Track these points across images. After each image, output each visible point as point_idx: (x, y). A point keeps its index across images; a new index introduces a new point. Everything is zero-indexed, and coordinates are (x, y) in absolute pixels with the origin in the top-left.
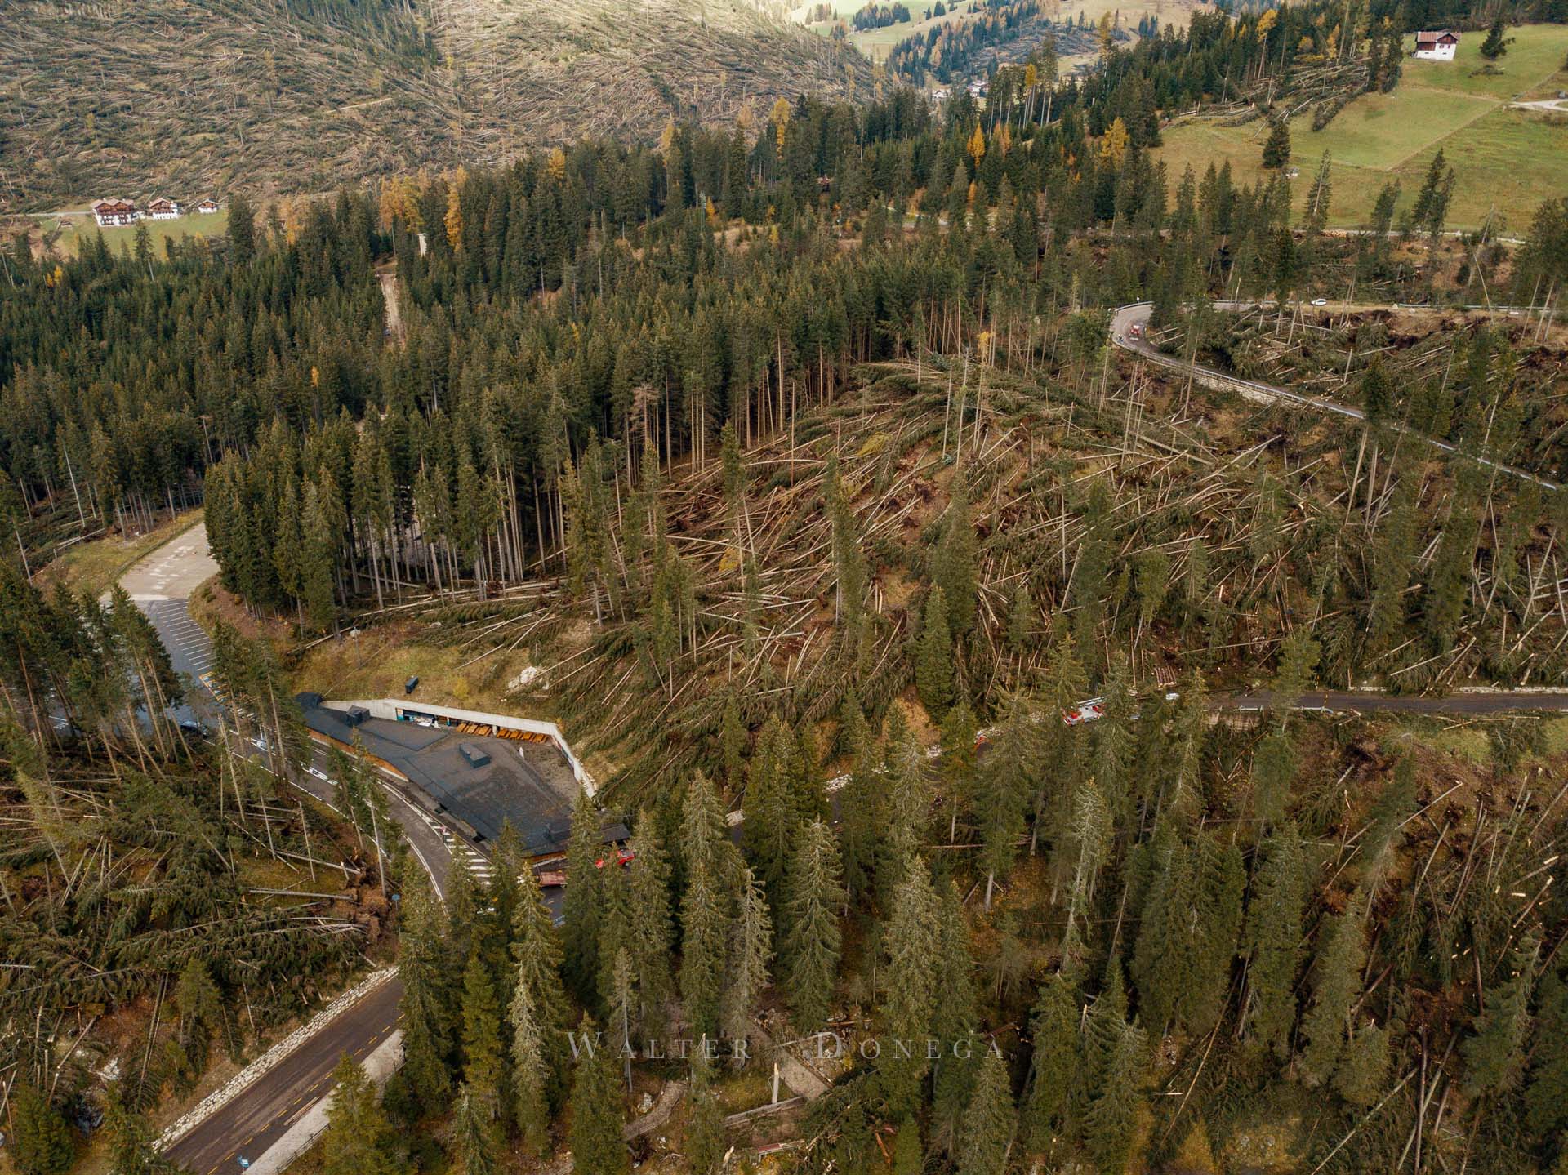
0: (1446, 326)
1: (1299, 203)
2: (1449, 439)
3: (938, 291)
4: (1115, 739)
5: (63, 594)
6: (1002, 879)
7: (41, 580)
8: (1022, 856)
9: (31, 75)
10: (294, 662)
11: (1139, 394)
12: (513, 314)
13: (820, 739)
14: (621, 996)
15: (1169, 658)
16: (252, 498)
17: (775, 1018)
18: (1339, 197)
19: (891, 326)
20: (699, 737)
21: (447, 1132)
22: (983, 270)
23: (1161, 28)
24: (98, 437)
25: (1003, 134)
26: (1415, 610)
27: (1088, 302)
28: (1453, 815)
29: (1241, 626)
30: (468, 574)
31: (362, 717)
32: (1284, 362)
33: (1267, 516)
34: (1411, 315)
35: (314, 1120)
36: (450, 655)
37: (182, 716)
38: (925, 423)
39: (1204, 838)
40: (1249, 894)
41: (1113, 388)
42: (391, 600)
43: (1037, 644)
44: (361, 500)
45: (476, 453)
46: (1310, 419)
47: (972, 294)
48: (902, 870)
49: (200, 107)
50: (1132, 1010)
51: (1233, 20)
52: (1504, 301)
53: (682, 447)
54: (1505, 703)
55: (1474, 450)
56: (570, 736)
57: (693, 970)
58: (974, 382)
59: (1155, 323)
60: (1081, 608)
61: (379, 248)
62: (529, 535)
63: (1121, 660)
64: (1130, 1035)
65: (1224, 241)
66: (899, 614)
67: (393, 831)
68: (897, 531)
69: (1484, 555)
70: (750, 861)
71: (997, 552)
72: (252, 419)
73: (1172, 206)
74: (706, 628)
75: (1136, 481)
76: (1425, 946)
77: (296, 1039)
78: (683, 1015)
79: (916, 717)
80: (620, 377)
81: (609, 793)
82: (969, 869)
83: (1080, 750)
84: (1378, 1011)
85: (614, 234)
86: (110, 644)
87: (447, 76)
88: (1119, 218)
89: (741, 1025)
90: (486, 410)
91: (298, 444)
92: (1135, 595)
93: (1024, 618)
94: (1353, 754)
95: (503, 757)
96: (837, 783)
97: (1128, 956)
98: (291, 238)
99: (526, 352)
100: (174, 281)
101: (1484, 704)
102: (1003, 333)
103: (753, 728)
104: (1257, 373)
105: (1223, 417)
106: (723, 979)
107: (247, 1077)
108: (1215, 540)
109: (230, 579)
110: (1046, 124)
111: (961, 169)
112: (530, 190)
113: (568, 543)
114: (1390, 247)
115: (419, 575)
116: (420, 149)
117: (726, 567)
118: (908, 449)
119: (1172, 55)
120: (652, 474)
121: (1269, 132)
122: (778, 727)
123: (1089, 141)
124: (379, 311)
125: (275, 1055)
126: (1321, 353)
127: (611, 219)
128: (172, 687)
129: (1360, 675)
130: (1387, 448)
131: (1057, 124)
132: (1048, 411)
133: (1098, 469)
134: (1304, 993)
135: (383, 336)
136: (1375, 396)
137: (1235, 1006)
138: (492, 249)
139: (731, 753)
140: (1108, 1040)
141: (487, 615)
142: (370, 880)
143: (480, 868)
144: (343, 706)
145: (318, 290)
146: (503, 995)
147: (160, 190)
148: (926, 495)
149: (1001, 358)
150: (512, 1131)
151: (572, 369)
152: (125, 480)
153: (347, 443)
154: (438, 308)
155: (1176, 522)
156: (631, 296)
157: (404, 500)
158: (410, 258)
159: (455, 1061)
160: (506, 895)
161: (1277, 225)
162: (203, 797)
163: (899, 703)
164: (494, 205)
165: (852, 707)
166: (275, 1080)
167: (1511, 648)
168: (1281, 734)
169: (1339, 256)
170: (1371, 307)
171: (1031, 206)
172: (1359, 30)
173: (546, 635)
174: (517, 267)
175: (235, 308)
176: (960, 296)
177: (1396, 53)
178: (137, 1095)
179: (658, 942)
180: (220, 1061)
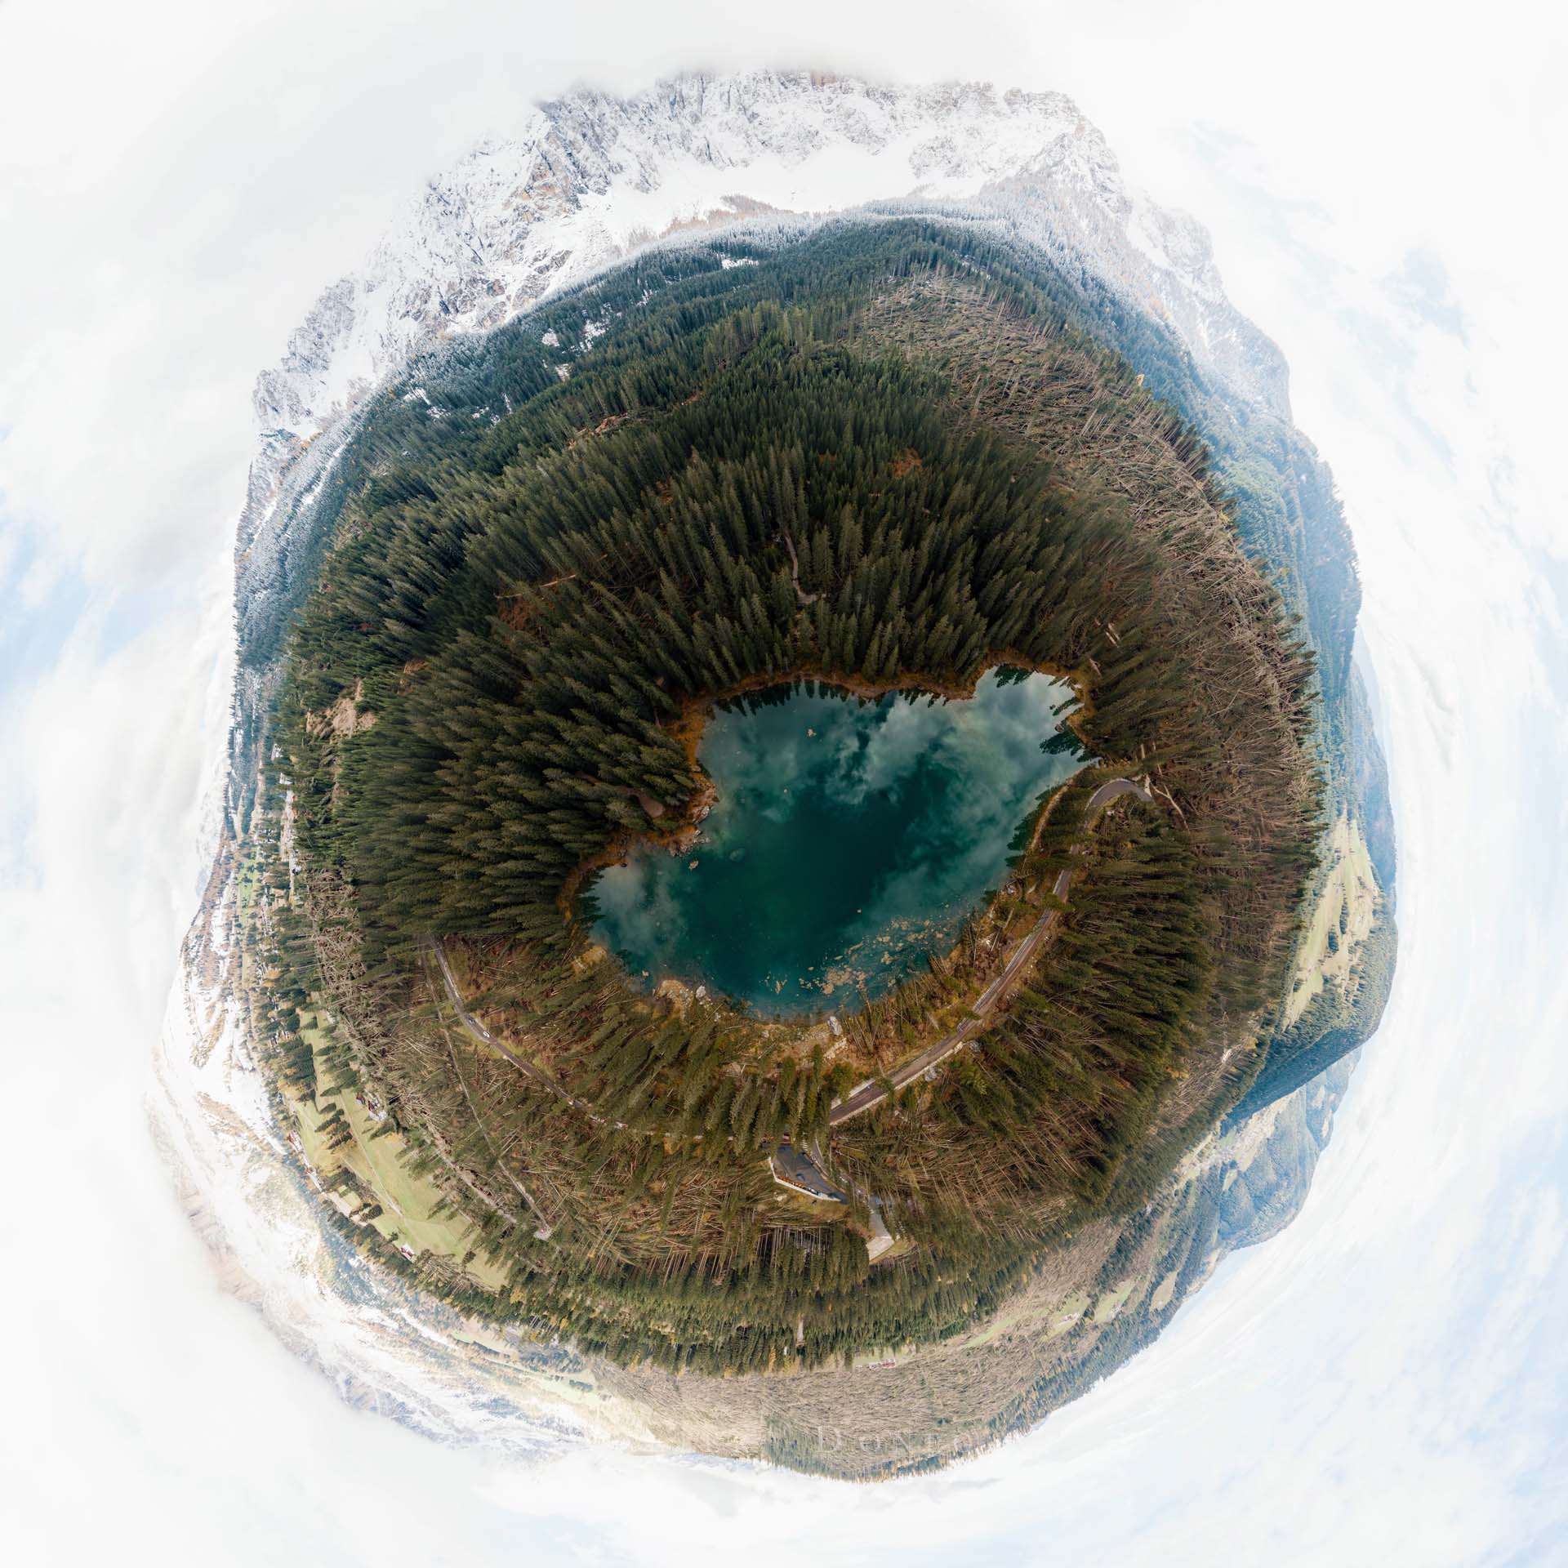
0: (462, 1169)
1: (473, 1236)
2: (483, 1138)
3: (600, 1279)
4: (617, 1114)
5: (909, 1239)
6: (666, 1094)
7: (914, 1243)
8: (658, 1097)
9: (913, 1408)
10: (847, 1215)
11: (554, 1209)
12: (758, 1321)
13: (698, 1152)
14: (775, 1102)
15: (591, 1128)
16: (855, 1268)
17: (738, 1084)
18: (462, 1229)
19: (621, 1274)
20: (733, 1165)
21: (824, 1083)
22: (582, 1279)
23: (481, 1324)
24: (898, 1288)
25: (553, 1322)
26: (524, 1100)
27: (553, 1248)
28: (553, 1050)
29: (567, 1125)
30: (792, 1234)
31: (830, 1195)
32: (508, 1191)
33: (541, 1151)
34: (468, 1178)
35: (853, 1093)
36: (802, 1209)
37: (879, 1202)
38: (624, 1236)
39: (611, 1079)
40: (609, 1059)
41: (560, 1216)
42: (817, 1230)
43: (623, 1151)
44: (821, 1264)
45: (781, 1274)
46: (512, 1170)
47: (590, 1272)
48: (691, 1106)
49: (858, 1403)
50: (652, 1048)
51: (457, 1309)
52: (444, 1163)
53: (710, 1260)
54: (524, 1066)
55: (480, 1131)
56: (771, 1177)
57: (755, 1102)
58: (602, 1242)
59: (536, 1229)
60: (605, 1155)
61: (802, 1351)
62: (770, 1243)
63: (603, 1135)
64: (656, 1044)
65: (501, 1241)
66: (659, 1179)
67: (826, 1161)
68: (649, 1205)
69: (499, 1103)
70: (730, 1126)
71: (621, 1184)
72: (852, 1294)
73: (510, 1263)
74: (721, 1198)
75: (569, 1184)
76: (581, 1027)
77: (856, 1112)
78: (761, 1092)
79: (668, 1147)
80: (725, 1290)
81: (765, 1157)
82: (673, 1100)
83: (628, 1116)
84: (601, 1021)
85: (713, 1342)
86: (897, 1224)
87: (764, 1411)
88: (528, 1270)
89: (747, 1085)
90: (775, 1288)
91: (839, 1285)
92: (589, 1150)
93: (623, 1160)
94: (563, 1076)
95: (792, 1175)
96: (698, 1137)
97: (646, 1061)
98: (832, 1356)
99: (756, 1307)
100: (873, 1341)
101: (528, 1069)
102: (585, 1254)
103: (717, 1162)
104: (517, 1193)
105: (534, 1187)
106: (748, 1098)
107: (867, 1106)
108: (559, 1153)
109: (863, 1242)
110: (537, 1316)
111: (574, 1317)
112: (741, 1365)
113: (758, 1238)
114: (459, 1203)
115: (807, 1237)
116: (780, 1386)
117: (708, 1215)
118: (634, 1231)
119: (482, 1312)
120: (723, 1254)
121: (468, 1265)
122: (710, 1160)
123: (525, 1302)
124: (805, 1328)
125: (861, 1110)
126: (496, 1186)
127: (712, 1348)
128: (882, 1211)
129: (548, 1094)
130: (499, 1147)
131: (532, 1314)
132: (583, 1220)
133: (578, 1194)
134: (613, 1033)
135: (805, 1320)
136: (492, 1164)
137: (629, 1038)
138: (760, 1346)
139: (726, 1158)
140: (661, 1046)
141: (789, 1220)
142: (834, 1149)
143: (805, 1145)
144: (835, 1199)
145: (826, 1337)
146: (805, 1111)
147: (874, 1372)
148: (634, 1213)
149: (589, 1246)
150: (808, 1078)
151: (741, 1297)
152: (891, 1274)
153: (823, 1284)
154: (784, 1327)
155: (566, 1164)
156: (713, 1318)
157: (808, 1262)
158: (791, 1346)
159: (819, 1099)
160: (799, 1136)
161: (483, 1234)
162: (875, 1179)
163: (671, 1153)
164: (756, 1362)
165: (685, 1156)
166: (861, 1104)
167: (512, 1077)
168: (576, 1091)
169: (473, 1211)
170: (475, 1190)
171: (555, 1291)
172: (423, 1275)
173: (772, 1209)
174: (752, 1338)
175: (854, 1332)
176: (594, 1274)
177: (419, 1259)
178: (891, 1107)
179: (762, 1112)
180: (873, 1111)
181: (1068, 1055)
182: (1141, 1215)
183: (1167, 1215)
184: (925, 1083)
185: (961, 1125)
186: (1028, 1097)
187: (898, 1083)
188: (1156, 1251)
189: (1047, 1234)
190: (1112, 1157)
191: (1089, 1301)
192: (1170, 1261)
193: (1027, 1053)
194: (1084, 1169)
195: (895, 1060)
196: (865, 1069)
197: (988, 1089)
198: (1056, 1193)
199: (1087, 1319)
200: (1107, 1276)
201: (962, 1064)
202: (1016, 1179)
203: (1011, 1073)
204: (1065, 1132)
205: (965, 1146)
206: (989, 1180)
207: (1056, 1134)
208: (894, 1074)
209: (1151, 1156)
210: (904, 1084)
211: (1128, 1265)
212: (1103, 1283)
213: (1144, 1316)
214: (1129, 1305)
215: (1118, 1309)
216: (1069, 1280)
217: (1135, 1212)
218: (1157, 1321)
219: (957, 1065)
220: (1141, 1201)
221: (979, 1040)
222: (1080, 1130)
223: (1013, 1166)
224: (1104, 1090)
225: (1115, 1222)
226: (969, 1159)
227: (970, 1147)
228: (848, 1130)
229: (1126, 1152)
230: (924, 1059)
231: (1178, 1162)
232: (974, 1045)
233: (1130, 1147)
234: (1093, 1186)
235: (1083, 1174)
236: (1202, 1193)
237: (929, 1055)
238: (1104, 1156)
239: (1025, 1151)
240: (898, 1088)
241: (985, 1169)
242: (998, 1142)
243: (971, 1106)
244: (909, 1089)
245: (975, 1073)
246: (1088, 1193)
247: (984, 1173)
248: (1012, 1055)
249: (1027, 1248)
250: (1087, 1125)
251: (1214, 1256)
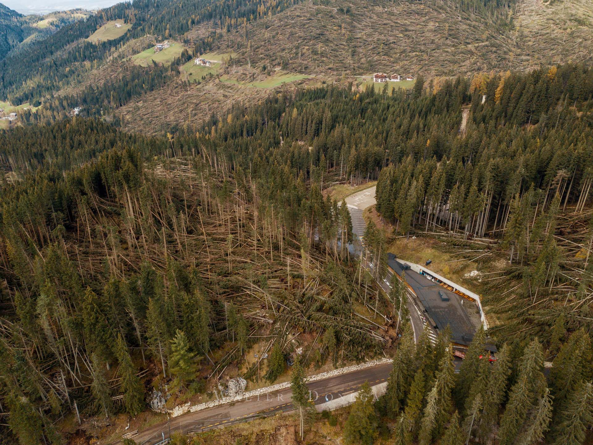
5: (329, 198)
7: (324, 193)
10: (391, 241)
12: (513, 132)
14: (474, 412)
16: (394, 181)
20: (541, 325)
24: (353, 151)
30: (462, 228)
31: (407, 268)
36: (446, 256)
37: (350, 248)
42: (430, 230)
44: (431, 190)
45: (480, 183)
49: (418, 43)
53: (574, 199)
56: (484, 303)
57: (508, 417)
61: (466, 99)
62: (491, 219)
67: (406, 312)
70: (550, 386)
72: (403, 154)
74: (559, 280)
77: (353, 368)
78: (498, 433)
80: (553, 164)
81: (493, 331)
85: (570, 104)
86: (337, 218)
87: (514, 35)
90: (489, 168)
91: (415, 166)
95: (454, 301)
98: (435, 92)
99: (513, 146)
100: (391, 103)
103: (569, 330)
106: (520, 428)
107: (335, 373)
109: (379, 207)
112: (536, 82)
113: (507, 227)
115: (443, 223)
116: (494, 63)
117: (579, 256)
120: (555, 207)
122: (583, 334)
124: (459, 123)
125: (346, 370)
127: (571, 98)
128: (350, 237)
135: (458, 132)
138: (512, 105)
139: (555, 338)
141: (465, 246)
142: (393, 326)
143: (433, 339)
144: (402, 262)
145: (439, 112)
146: (427, 389)
147: (396, 71)
150: (415, 439)
151: (531, 158)
152: (357, 167)
153: (432, 169)
154: (482, 125)
156: (570, 131)
157: (446, 194)
158: (477, 104)
159: (403, 403)
160: (440, 354)
162: (349, 275)
164: (518, 86)
166: (343, 377)
173: (486, 261)
174: (520, 113)
175: (408, 114)
178: (304, 362)
179: (496, 398)
180: (329, 364)
181: (44, 322)
182: (87, 111)
183: (62, 93)
184: (248, 377)
185: (227, 305)
186: (129, 301)
187: (284, 391)
188: (95, 71)
189: (190, 150)
190: (79, 182)
191: (181, 68)
192: (87, 53)
193: (94, 357)
194: (116, 189)
195: (277, 429)
196: (325, 429)
197: (172, 335)
198: (160, 182)
199: (190, 53)
200: (153, 80)
201: (188, 384)
202: (193, 217)
203: (132, 341)
204: (112, 238)
205: (233, 278)
206: (222, 230)
207: (123, 242)
208: (285, 407)
209: (36, 155)
210: (276, 387)
211: (129, 78)
212: (160, 76)
213: (140, 25)
214: (147, 42)
215: (159, 45)
216: (189, 96)
217: (92, 118)
218: (131, 13)
219: (194, 385)
220: (79, 123)
221: (146, 407)
222: (93, 231)
223: (190, 232)
224: (33, 255)
225: (117, 122)
226: (234, 261)
227: (227, 274)
228: (369, 347)
229: (60, 177)
230: (236, 413)
231: (11, 130)
232: (157, 404)
233: (52, 179)
234: (117, 167)
235: (121, 185)
236: (11, 84)
237: (226, 416)
238: (87, 189)
239: (169, 242)
240: (286, 385)
241: (222, 244)
242: (193, 266)
243: (204, 323)
244: (273, 377)
245: (177, 363)
246: (127, 165)
247: (224, 240)
248: (115, 363)
249: (216, 145)
250: (82, 231)
251: (43, 24)
